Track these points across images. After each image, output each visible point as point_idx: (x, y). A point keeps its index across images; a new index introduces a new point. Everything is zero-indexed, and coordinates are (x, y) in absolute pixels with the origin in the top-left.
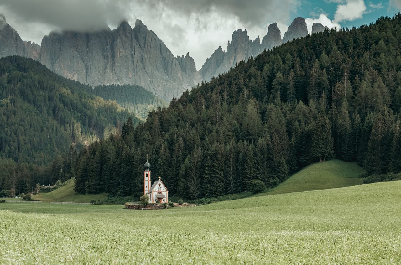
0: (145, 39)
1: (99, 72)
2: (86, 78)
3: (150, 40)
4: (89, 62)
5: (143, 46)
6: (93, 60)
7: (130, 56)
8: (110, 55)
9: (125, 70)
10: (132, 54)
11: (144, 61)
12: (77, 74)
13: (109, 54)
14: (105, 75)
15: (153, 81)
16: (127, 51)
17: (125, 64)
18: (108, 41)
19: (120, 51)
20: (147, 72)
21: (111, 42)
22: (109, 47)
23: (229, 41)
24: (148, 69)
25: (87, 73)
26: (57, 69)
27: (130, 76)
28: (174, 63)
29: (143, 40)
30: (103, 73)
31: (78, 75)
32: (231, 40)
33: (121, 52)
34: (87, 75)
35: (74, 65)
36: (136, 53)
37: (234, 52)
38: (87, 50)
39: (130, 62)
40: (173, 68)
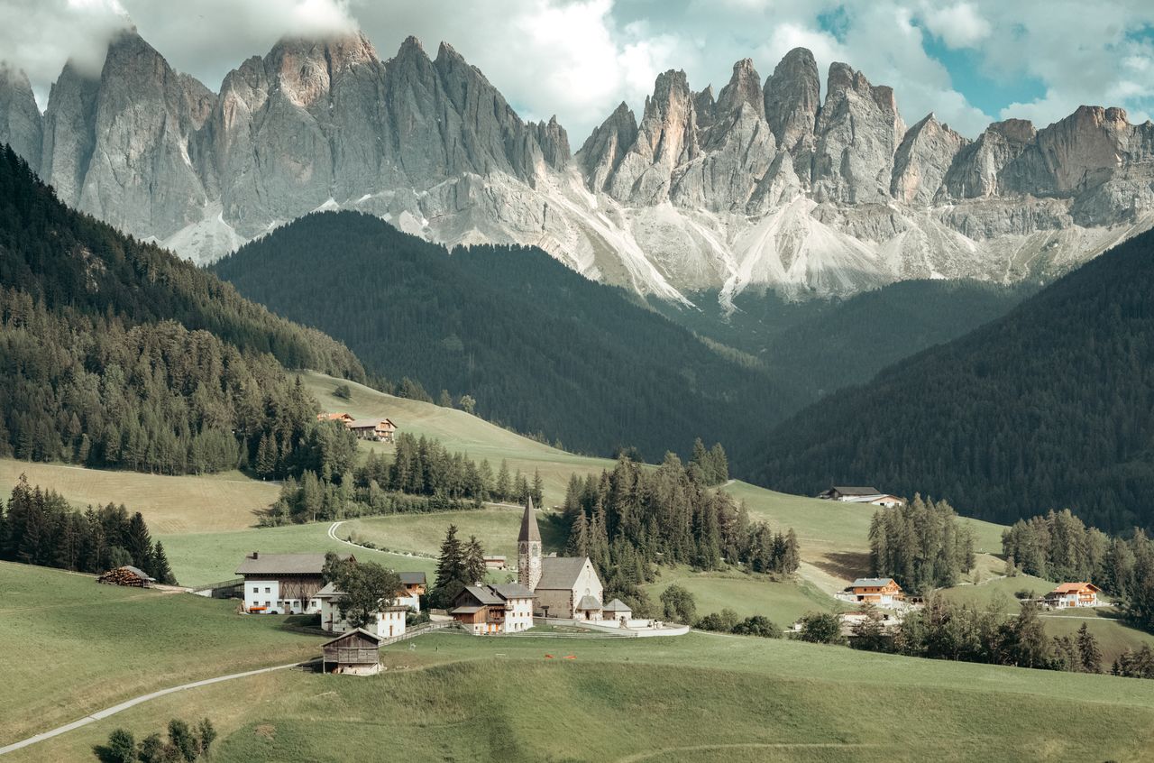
0: (466, 89)
1: (365, 161)
2: (333, 171)
3: (477, 92)
4: (339, 136)
5: (460, 104)
6: (348, 132)
7: (436, 131)
8: (388, 122)
9: (427, 161)
10: (439, 124)
11: (469, 140)
12: (312, 163)
13: (383, 119)
14: (382, 170)
15: (491, 188)
16: (430, 116)
17: (426, 148)
18: (379, 88)
19: (413, 116)
20: (477, 166)
21: (386, 91)
22: (383, 104)
23: (648, 97)
24: (478, 161)
25: (334, 160)
26: (263, 148)
27: (438, 175)
28: (529, 144)
29: (461, 91)
30: (376, 164)
31: (314, 163)
32: (651, 94)
33: (416, 120)
34: (334, 165)
35: (304, 142)
36: (450, 122)
37: (660, 121)
38: (331, 107)
39: (439, 144)
40: (527, 154)
